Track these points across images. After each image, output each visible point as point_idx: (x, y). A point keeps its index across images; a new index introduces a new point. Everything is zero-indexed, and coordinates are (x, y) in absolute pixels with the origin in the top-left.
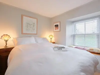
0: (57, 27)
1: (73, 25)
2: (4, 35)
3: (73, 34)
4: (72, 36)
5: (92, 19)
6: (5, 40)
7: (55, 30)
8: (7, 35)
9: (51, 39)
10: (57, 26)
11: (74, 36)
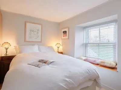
0: (65, 34)
1: (85, 32)
2: (5, 43)
3: (85, 42)
4: (83, 44)
5: (107, 25)
6: (5, 48)
7: (63, 38)
8: (7, 43)
9: (58, 48)
10: (65, 32)
11: (86, 45)
